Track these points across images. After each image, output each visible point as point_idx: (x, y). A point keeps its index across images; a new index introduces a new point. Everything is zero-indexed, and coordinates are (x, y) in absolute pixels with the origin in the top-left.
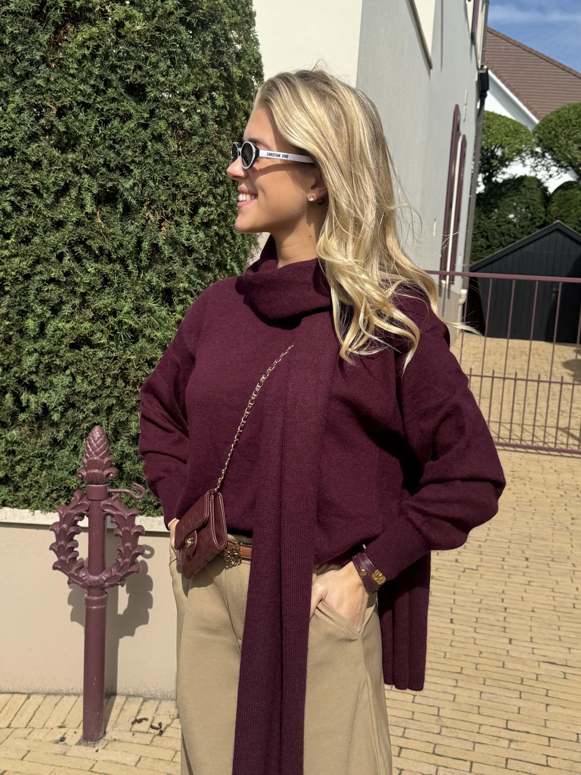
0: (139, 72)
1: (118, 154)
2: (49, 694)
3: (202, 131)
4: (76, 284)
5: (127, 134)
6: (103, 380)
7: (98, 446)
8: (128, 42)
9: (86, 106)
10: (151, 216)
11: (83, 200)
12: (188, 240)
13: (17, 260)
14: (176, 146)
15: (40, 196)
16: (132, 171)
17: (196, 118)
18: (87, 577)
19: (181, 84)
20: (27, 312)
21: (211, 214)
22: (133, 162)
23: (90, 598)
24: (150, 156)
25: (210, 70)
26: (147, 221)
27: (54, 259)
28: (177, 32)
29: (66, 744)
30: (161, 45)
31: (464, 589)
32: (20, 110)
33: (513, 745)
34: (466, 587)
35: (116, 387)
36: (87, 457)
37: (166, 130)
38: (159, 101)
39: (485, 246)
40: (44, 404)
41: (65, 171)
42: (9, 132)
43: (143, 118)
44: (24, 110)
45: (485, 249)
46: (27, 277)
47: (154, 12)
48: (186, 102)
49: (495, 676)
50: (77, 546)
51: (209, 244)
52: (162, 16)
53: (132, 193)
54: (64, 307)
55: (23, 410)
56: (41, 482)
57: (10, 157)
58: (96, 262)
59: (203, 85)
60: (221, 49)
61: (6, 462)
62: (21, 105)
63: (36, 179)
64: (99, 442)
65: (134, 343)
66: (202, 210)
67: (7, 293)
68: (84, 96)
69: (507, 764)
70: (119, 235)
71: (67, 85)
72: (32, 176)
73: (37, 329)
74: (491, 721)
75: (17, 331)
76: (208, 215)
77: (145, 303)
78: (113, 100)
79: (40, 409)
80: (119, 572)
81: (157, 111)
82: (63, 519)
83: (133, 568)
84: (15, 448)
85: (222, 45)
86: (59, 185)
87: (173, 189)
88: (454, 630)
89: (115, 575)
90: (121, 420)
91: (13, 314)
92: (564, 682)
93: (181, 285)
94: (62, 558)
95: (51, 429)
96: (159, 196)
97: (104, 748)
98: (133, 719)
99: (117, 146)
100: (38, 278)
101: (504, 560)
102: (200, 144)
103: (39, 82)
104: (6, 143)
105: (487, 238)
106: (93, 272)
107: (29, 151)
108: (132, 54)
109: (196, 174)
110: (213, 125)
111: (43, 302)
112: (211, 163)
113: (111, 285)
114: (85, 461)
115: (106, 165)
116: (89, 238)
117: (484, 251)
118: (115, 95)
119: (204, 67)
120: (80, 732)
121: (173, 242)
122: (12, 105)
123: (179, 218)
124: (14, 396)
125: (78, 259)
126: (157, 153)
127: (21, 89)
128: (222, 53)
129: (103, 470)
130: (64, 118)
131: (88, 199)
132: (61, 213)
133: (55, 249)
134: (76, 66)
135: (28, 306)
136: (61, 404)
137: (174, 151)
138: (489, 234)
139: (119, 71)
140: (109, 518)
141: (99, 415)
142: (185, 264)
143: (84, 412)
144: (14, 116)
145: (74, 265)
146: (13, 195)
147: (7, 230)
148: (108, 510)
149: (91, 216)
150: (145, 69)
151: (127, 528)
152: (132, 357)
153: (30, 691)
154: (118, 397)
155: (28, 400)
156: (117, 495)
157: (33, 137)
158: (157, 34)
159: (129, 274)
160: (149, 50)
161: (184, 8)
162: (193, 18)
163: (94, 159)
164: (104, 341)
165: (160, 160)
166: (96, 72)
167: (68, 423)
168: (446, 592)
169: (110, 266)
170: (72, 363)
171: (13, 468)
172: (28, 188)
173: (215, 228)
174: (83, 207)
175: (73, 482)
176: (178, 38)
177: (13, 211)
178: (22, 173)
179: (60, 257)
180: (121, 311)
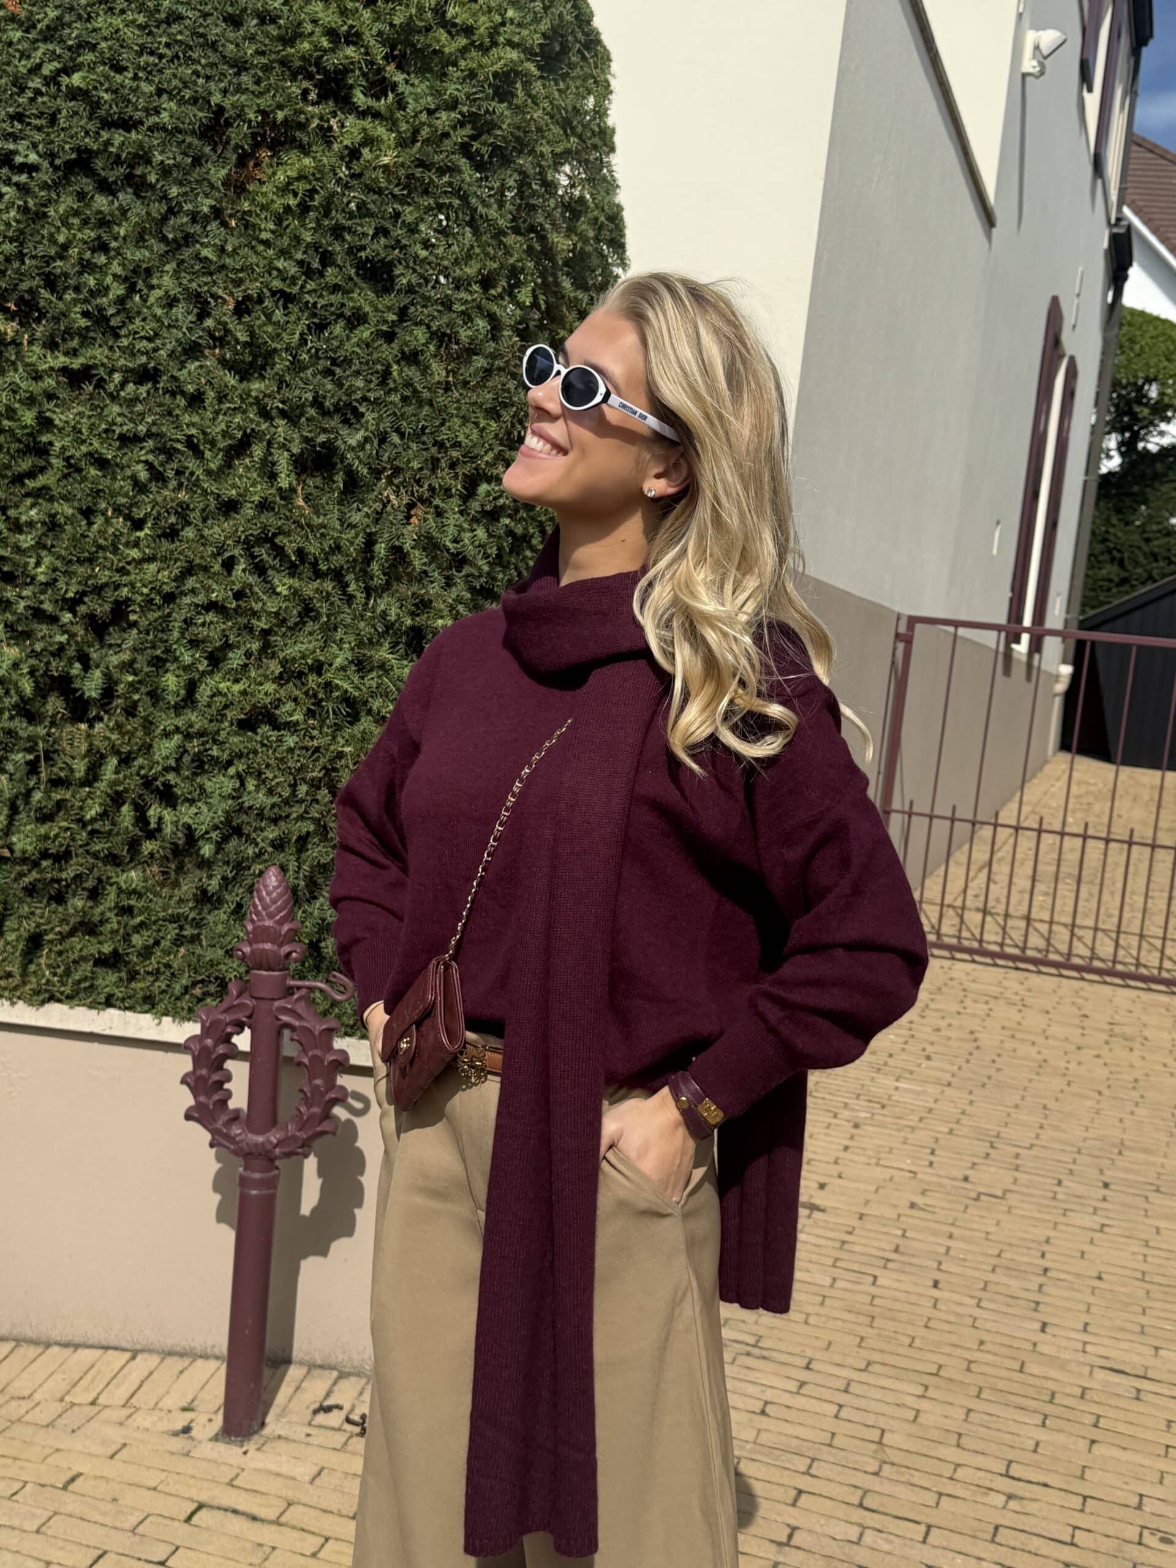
0: (383, 240)
1: (340, 385)
2: (171, 1354)
3: (491, 346)
4: (254, 614)
5: (357, 349)
6: (294, 786)
7: (274, 902)
8: (367, 186)
9: (286, 299)
10: (392, 497)
11: (274, 464)
12: (455, 541)
13: (153, 567)
14: (444, 374)
15: (198, 454)
16: (363, 415)
17: (482, 324)
18: (243, 1137)
19: (456, 262)
20: (167, 660)
21: (500, 496)
22: (365, 399)
23: (248, 1174)
24: (395, 390)
25: (511, 239)
26: (385, 506)
27: (217, 567)
28: (453, 170)
29: (192, 1438)
30: (426, 192)
31: (972, 1230)
32: (171, 302)
33: (1013, 1504)
34: (975, 1226)
35: (317, 801)
36: (252, 921)
37: (426, 344)
38: (416, 292)
39: (1116, 579)
40: (188, 827)
41: (244, 412)
42: (150, 339)
43: (385, 322)
44: (178, 301)
45: (1118, 585)
46: (170, 598)
47: (416, 132)
48: (463, 295)
49: (1001, 1385)
50: (229, 1078)
51: (494, 551)
52: (428, 140)
53: (361, 454)
54: (230, 655)
55: (151, 835)
56: (175, 965)
57: (150, 385)
58: (292, 575)
59: (495, 266)
60: (532, 201)
61: (115, 926)
62: (172, 293)
63: (193, 424)
64: (274, 895)
65: (351, 723)
66: (483, 488)
67: (135, 624)
68: (284, 280)
69: (995, 1535)
70: (334, 529)
71: (253, 259)
72: (186, 418)
73: (182, 692)
74: (979, 1461)
75: (148, 694)
76: (495, 499)
77: (373, 652)
78: (336, 288)
79: (180, 834)
80: (300, 1130)
81: (412, 309)
82: (206, 1031)
83: (326, 1126)
84: (132, 903)
85: (534, 193)
86: (232, 437)
87: (434, 450)
88: (936, 1300)
89: (294, 1137)
90: (323, 861)
91: (141, 663)
92: (1135, 1406)
93: (440, 622)
94: (202, 1099)
95: (198, 872)
96: (409, 461)
97: (258, 1449)
98: (317, 1405)
99: (338, 370)
100: (187, 600)
101: (1060, 1183)
102: (486, 370)
103: (206, 253)
104: (144, 359)
105: (1121, 564)
106: (285, 592)
107: (183, 375)
108: (371, 206)
109: (477, 424)
110: (510, 337)
111: (194, 643)
112: (505, 406)
113: (316, 618)
114: (250, 927)
115: (317, 403)
116: (280, 531)
117: (1114, 590)
118: (338, 280)
119: (500, 233)
120: (219, 1421)
121: (430, 544)
122: (157, 293)
123: (443, 501)
124: (136, 810)
125: (260, 569)
126: (408, 384)
127: (174, 265)
128: (533, 208)
129: (281, 945)
130: (246, 319)
131: (283, 462)
132: (234, 486)
133: (221, 550)
134: (272, 226)
135: (167, 651)
136: (216, 828)
137: (439, 382)
138: (1126, 555)
139: (348, 237)
140: (287, 1033)
141: (283, 851)
142: (449, 583)
143: (257, 844)
144: (159, 312)
145: (252, 579)
146: (152, 451)
147: (139, 514)
148: (285, 1018)
149: (287, 495)
150: (394, 234)
151: (318, 1052)
152: (347, 749)
153: (138, 1347)
154: (319, 820)
155: (160, 819)
156: (303, 992)
157: (192, 351)
158: (418, 172)
159: (350, 599)
160: (402, 201)
161: (469, 126)
162: (484, 144)
163: (297, 392)
164: (297, 717)
165: (413, 397)
166: (308, 237)
167: (228, 863)
168: (935, 1233)
169: (316, 584)
170: (240, 756)
171: (127, 938)
172: (178, 441)
173: (507, 521)
174: (273, 476)
175: (232, 969)
176: (456, 180)
177: (150, 480)
178: (170, 414)
179: (229, 565)
180: (331, 665)
